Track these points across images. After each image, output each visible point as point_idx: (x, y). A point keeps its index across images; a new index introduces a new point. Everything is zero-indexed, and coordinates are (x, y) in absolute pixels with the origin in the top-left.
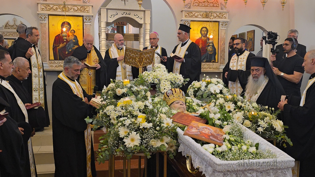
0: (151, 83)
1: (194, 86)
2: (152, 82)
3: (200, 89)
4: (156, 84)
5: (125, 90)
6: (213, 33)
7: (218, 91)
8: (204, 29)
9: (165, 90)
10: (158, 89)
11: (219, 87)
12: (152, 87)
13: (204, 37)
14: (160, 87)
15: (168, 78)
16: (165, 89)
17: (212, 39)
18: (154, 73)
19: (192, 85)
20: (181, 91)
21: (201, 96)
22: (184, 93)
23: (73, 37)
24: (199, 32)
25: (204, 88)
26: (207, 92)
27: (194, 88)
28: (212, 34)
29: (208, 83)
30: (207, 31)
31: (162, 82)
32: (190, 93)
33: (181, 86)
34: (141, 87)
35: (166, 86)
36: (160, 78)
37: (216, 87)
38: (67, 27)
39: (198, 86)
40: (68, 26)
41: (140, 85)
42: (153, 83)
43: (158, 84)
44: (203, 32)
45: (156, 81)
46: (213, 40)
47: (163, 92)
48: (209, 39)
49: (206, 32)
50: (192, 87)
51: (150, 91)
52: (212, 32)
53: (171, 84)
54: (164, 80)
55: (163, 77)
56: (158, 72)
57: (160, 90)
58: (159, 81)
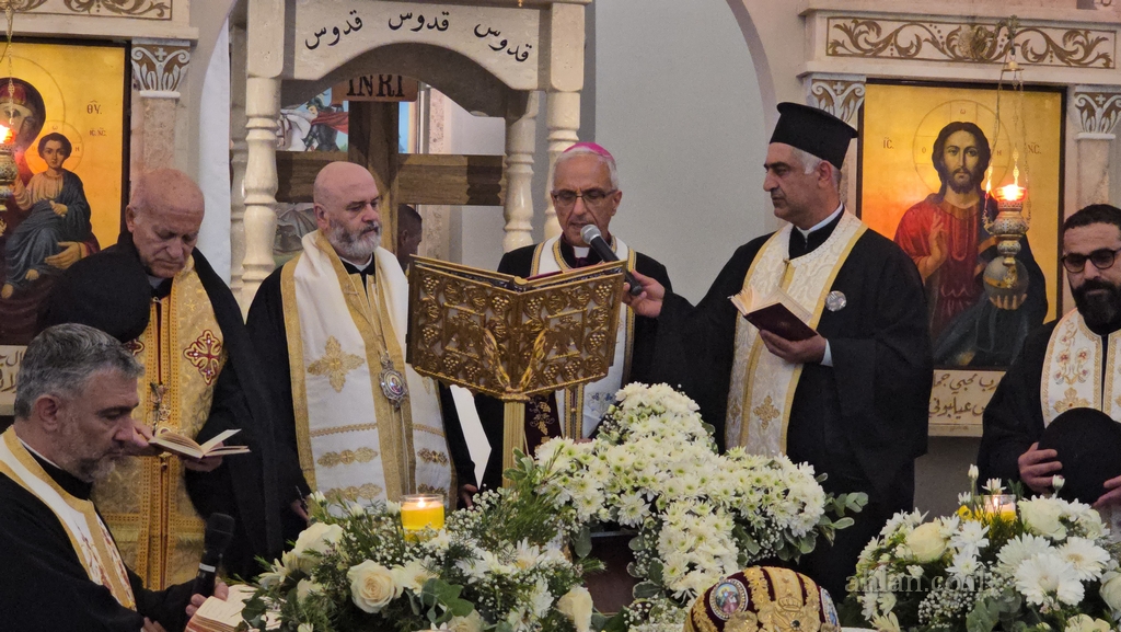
0: (594, 524)
1: (900, 552)
2: (605, 515)
3: (946, 575)
4: (632, 531)
5: (411, 577)
6: (1024, 168)
7: (1073, 594)
8: (961, 139)
9: (695, 576)
10: (642, 569)
11: (1076, 558)
12: (600, 548)
13: (958, 189)
14: (655, 553)
15: (714, 488)
16: (692, 567)
17: (1016, 207)
18: (616, 454)
19: (887, 542)
20: (810, 584)
21: (954, 620)
22: (827, 600)
23: (54, 187)
24: (926, 158)
25: (974, 564)
26: (993, 592)
27: (902, 566)
28: (1016, 173)
29: (1001, 532)
30: (983, 151)
31: (675, 517)
32: (869, 601)
33: (807, 549)
34: (528, 555)
35: (703, 547)
36: (656, 488)
37: (1054, 560)
38: (17, 113)
39: (931, 552)
40: (26, 112)
41: (516, 538)
42: (612, 525)
43: (648, 531)
44: (953, 161)
45: (632, 511)
46: (1025, 212)
47: (680, 588)
48: (993, 207)
49: (971, 161)
50: (885, 557)
51: (589, 580)
52: (1016, 156)
53: (734, 533)
54: (689, 505)
55: (680, 483)
56: (649, 445)
57: (656, 572)
58: (653, 509)
